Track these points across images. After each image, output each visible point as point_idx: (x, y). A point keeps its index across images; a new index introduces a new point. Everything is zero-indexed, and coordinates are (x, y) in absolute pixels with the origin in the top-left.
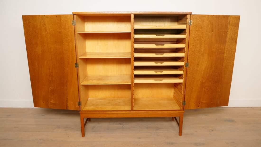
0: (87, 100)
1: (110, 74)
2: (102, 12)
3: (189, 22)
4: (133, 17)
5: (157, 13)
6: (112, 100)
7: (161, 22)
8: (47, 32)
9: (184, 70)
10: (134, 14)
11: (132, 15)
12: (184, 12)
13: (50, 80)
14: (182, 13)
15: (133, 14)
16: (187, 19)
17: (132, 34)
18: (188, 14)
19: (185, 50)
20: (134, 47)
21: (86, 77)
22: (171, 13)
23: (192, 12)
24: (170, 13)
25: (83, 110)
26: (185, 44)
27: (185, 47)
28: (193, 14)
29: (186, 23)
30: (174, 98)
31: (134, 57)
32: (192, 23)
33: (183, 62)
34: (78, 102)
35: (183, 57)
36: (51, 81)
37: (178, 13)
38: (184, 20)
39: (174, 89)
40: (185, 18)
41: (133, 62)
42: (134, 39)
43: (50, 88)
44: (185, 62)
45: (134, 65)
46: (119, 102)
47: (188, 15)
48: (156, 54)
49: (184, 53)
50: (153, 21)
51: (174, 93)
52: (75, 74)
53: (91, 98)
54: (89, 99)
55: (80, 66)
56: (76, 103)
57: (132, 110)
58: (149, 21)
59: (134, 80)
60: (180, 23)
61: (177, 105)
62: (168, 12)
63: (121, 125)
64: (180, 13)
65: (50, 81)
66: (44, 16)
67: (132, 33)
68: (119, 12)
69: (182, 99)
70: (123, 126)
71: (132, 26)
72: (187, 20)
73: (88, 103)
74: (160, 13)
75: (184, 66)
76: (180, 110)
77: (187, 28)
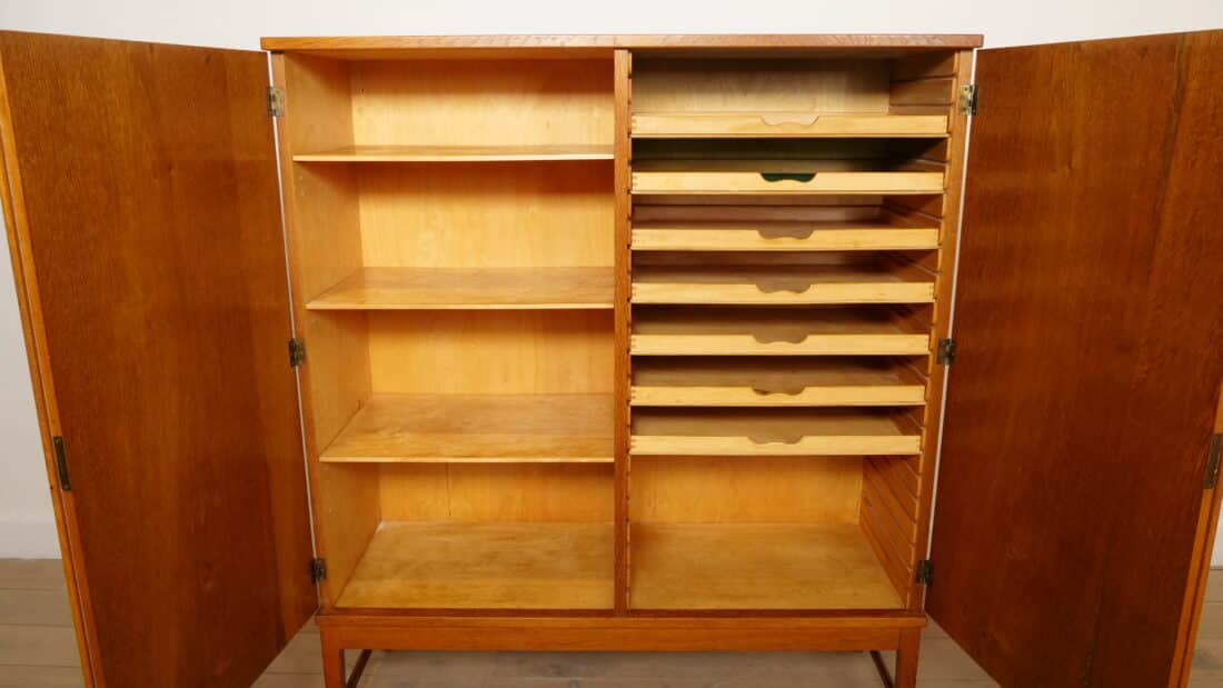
0: (370, 536)
1: (496, 388)
2: (438, 38)
3: (962, 97)
4: (623, 64)
5: (768, 44)
6: (513, 538)
7: (795, 91)
9: (928, 379)
10: (630, 49)
11: (616, 52)
12: (935, 36)
14: (923, 43)
15: (626, 52)
16: (952, 76)
17: (622, 168)
18: (959, 50)
19: (936, 266)
20: (629, 246)
21: (359, 408)
22: (856, 44)
23: (982, 37)
24: (849, 43)
25: (341, 604)
26: (937, 226)
27: (940, 244)
29: (942, 100)
30: (862, 525)
31: (630, 306)
33: (927, 337)
35: (925, 308)
37: (898, 44)
38: (933, 80)
39: (866, 477)
40: (938, 72)
41: (628, 334)
42: (633, 196)
44: (933, 332)
45: (628, 351)
46: (551, 553)
47: (956, 55)
48: (762, 290)
49: (932, 279)
50: (745, 89)
51: (865, 501)
53: (396, 524)
54: (381, 526)
55: (312, 353)
57: (621, 609)
58: (726, 90)
59: (633, 437)
60: (907, 98)
61: (883, 575)
62: (834, 36)
63: (559, 674)
64: (912, 43)
67: (616, 162)
68: (538, 38)
69: (913, 549)
70: (569, 684)
71: (623, 123)
72: (950, 83)
73: (376, 551)
74: (788, 44)
75: (931, 358)
76: (905, 610)
77: (948, 132)
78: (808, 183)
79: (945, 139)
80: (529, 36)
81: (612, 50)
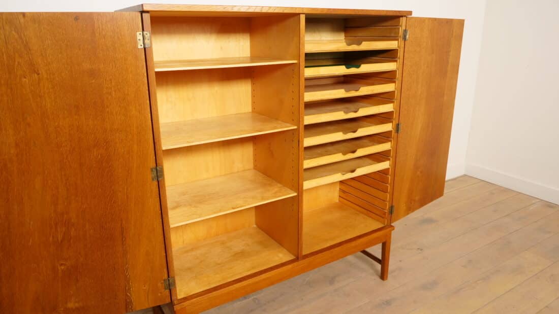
3: (403, 34)
4: (303, 20)
5: (353, 13)
8: (38, 74)
9: (392, 140)
10: (306, 14)
11: (301, 15)
13: (60, 238)
16: (399, 26)
18: (402, 16)
23: (411, 12)
25: (181, 297)
27: (396, 89)
28: (414, 15)
30: (340, 202)
32: (407, 37)
33: (392, 124)
34: (164, 280)
35: (390, 113)
36: (62, 242)
40: (386, 24)
43: (62, 265)
44: (394, 122)
47: (401, 18)
48: (345, 113)
49: (393, 102)
52: (153, 202)
56: (159, 284)
59: (304, 183)
60: (361, 34)
61: (365, 216)
65: (60, 240)
66: (21, 16)
72: (400, 28)
74: (360, 13)
75: (393, 132)
76: (385, 226)
77: (398, 47)
78: (359, 69)
79: (397, 50)
80: (270, 7)
81: (299, 14)
